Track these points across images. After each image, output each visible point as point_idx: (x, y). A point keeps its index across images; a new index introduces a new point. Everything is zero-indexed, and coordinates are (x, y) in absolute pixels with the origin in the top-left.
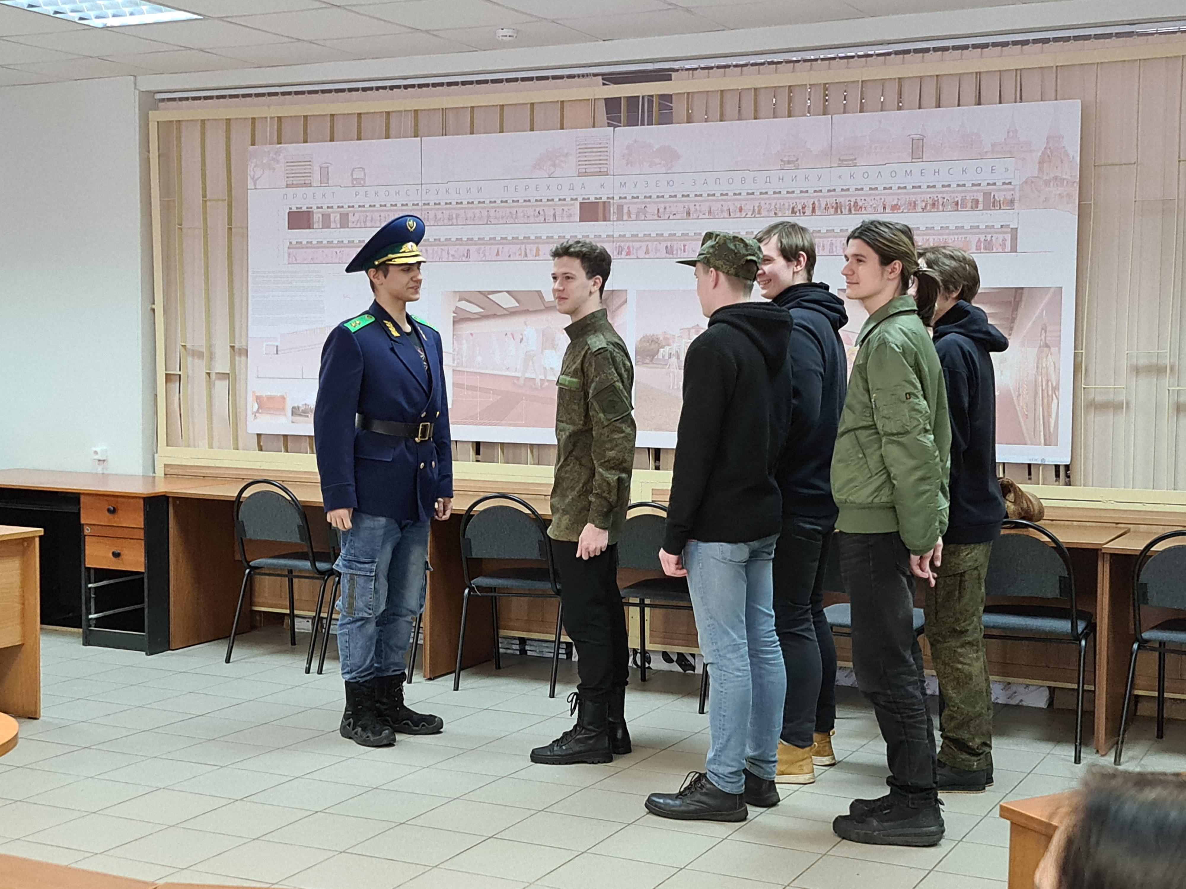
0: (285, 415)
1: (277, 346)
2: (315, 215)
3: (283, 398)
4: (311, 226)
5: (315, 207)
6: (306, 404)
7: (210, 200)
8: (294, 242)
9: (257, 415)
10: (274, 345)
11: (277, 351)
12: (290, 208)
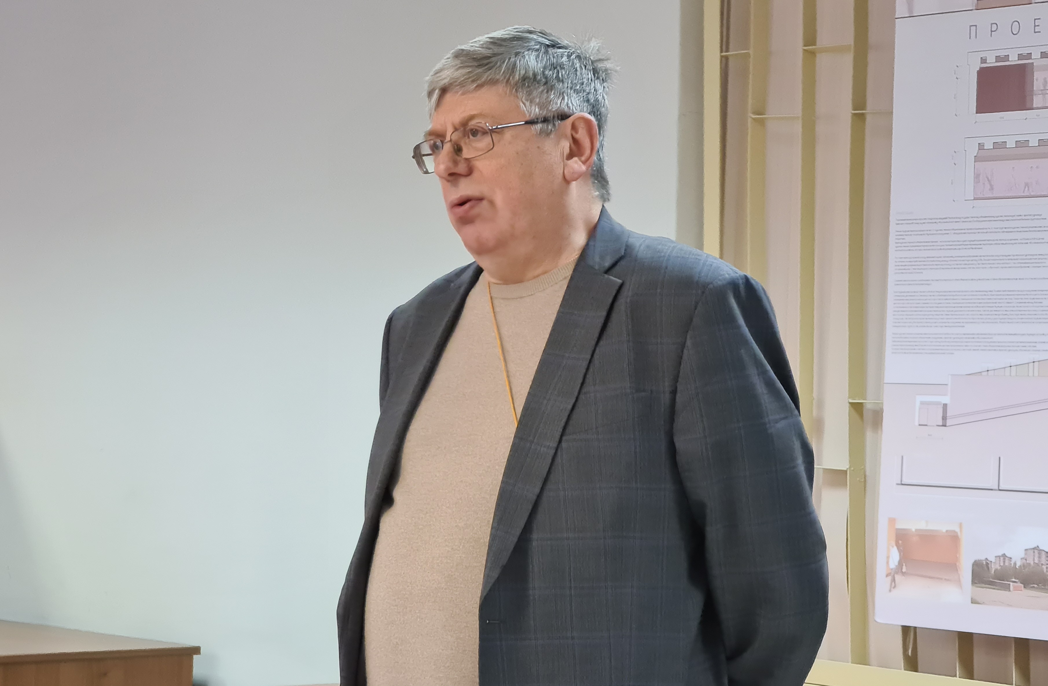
0: (959, 582)
1: (945, 406)
2: (1036, 75)
3: (954, 538)
4: (1028, 106)
5: (1036, 55)
6: (1004, 555)
7: (826, 50)
8: (989, 145)
9: (898, 577)
10: (937, 403)
11: (944, 418)
12: (983, 61)
